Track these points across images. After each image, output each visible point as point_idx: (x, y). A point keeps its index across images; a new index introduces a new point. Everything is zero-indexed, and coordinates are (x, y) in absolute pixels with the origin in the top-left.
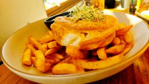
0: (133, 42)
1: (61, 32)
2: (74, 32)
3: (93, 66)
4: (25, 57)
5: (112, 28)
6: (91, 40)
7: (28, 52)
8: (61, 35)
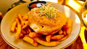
0: (70, 35)
1: (31, 21)
2: (37, 24)
3: (42, 43)
4: (12, 26)
5: (59, 26)
6: (44, 32)
7: (15, 24)
8: (31, 22)
